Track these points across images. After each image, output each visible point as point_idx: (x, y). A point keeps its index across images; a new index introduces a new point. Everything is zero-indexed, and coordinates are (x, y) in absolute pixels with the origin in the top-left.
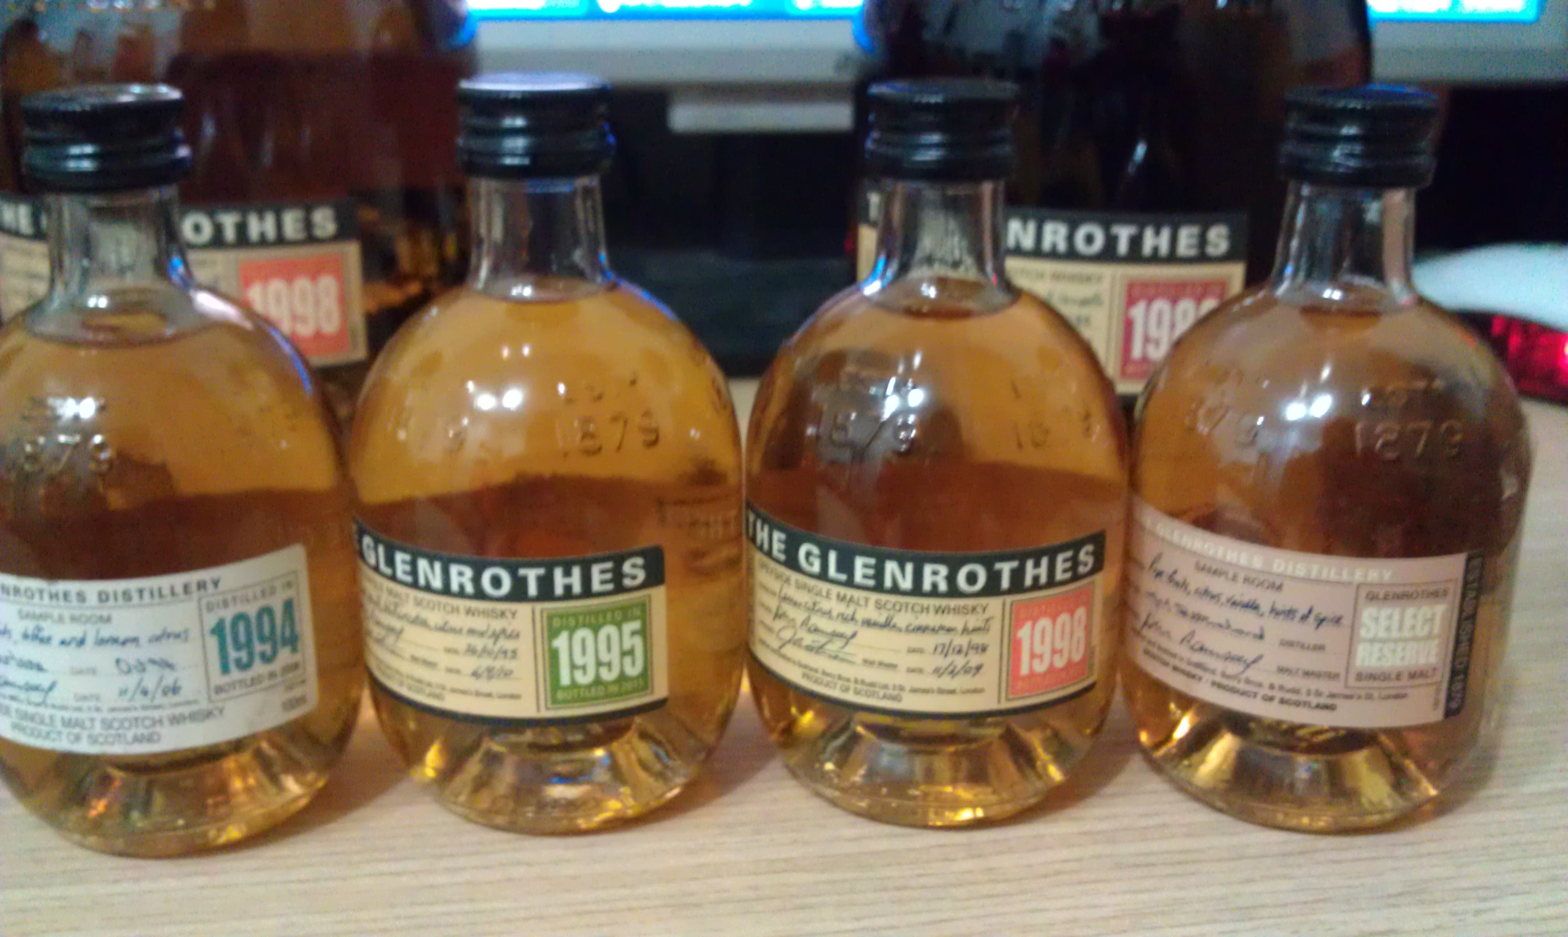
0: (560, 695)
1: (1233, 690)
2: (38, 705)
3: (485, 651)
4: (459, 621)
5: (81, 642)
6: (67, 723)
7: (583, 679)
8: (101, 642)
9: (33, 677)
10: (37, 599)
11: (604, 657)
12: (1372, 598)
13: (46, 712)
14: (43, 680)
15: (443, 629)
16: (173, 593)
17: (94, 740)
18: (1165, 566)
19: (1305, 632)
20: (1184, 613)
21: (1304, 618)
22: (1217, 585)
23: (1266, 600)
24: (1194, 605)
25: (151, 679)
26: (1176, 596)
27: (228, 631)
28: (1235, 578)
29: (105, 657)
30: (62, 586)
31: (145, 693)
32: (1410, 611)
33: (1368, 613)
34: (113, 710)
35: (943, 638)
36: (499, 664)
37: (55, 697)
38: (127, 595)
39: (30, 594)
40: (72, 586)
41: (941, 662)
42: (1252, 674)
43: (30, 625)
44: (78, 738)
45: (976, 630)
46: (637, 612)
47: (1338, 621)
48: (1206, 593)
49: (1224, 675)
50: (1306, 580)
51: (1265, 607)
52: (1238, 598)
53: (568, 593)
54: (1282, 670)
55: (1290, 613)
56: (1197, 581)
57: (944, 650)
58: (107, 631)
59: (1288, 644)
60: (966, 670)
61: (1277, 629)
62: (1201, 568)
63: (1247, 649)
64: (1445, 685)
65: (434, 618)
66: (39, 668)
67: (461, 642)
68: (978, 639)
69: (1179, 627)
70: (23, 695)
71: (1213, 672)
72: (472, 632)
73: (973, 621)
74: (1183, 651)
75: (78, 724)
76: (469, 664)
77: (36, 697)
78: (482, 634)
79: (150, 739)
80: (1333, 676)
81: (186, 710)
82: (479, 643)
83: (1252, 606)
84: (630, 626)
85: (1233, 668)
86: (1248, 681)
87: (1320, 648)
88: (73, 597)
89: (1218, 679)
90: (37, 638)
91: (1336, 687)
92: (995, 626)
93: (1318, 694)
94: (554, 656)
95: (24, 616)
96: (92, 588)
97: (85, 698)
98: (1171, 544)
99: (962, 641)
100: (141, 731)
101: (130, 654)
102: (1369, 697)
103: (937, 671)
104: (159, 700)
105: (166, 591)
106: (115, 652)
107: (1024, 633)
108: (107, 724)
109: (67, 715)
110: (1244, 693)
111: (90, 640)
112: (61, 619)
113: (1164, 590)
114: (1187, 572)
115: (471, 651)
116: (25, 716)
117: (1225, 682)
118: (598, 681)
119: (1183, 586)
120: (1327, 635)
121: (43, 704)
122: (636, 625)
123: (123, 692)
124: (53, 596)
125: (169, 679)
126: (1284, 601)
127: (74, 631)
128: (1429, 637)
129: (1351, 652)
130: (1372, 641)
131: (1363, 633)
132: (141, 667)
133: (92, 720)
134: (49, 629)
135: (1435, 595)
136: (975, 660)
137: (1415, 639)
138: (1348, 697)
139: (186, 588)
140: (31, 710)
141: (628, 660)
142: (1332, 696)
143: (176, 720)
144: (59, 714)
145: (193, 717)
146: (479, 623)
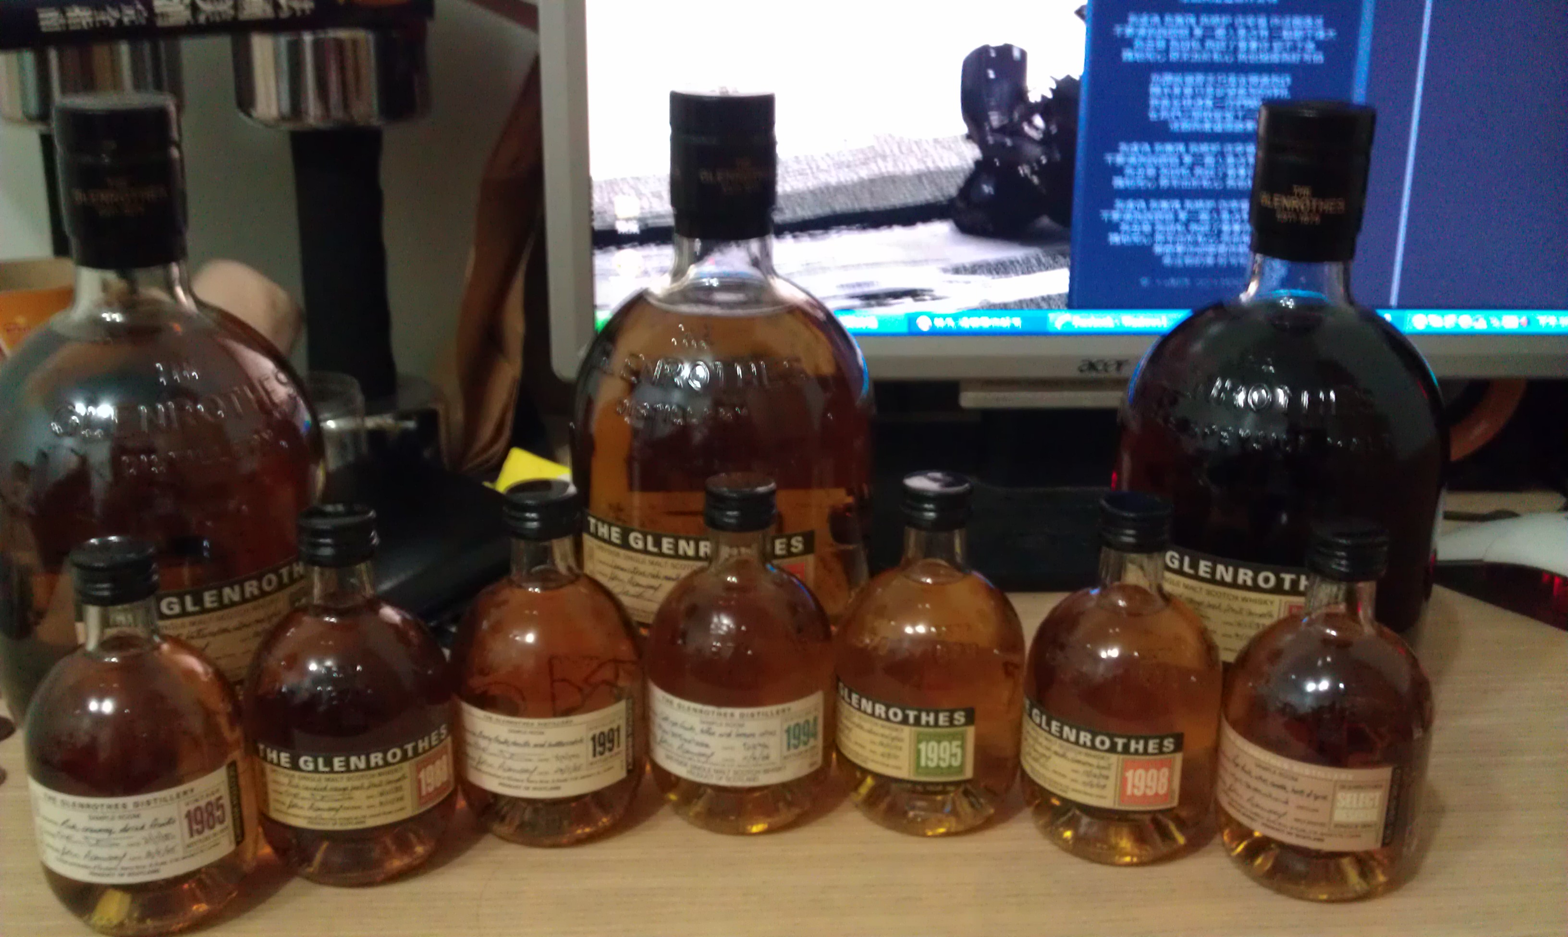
0: (920, 770)
1: (1273, 828)
2: (703, 763)
3: (887, 746)
4: (878, 729)
5: (729, 735)
6: (717, 771)
7: (932, 765)
8: (739, 735)
9: (703, 750)
10: (711, 715)
11: (942, 755)
12: (1343, 787)
13: (707, 766)
14: (707, 751)
15: (870, 732)
16: (772, 714)
17: (728, 779)
18: (1240, 761)
19: (1310, 803)
20: (1249, 786)
21: (1309, 795)
22: (1266, 775)
23: (1290, 784)
24: (1254, 783)
25: (758, 752)
26: (1245, 778)
27: (792, 732)
28: (1274, 772)
29: (738, 743)
30: (723, 710)
31: (755, 758)
32: (1362, 795)
33: (1340, 795)
34: (739, 766)
35: (1088, 768)
36: (893, 752)
37: (713, 759)
38: (752, 715)
39: (707, 713)
40: (729, 710)
41: (1085, 779)
42: (1282, 820)
43: (705, 727)
44: (721, 778)
45: (1103, 768)
46: (960, 737)
47: (1325, 798)
48: (1260, 778)
49: (1268, 820)
50: (1308, 777)
51: (1289, 788)
52: (1276, 783)
53: (928, 724)
54: (1297, 820)
55: (1301, 792)
56: (1256, 771)
57: (1088, 774)
58: (742, 731)
59: (1300, 807)
60: (1098, 786)
61: (1294, 799)
62: (1259, 766)
63: (1280, 808)
64: (1382, 830)
65: (867, 726)
66: (707, 746)
67: (878, 739)
68: (1105, 772)
69: (1247, 794)
70: (696, 758)
71: (1262, 818)
72: (883, 735)
73: (1103, 763)
74: (1248, 806)
75: (722, 772)
76: (880, 750)
77: (703, 759)
78: (887, 737)
79: (754, 780)
80: (1322, 825)
81: (771, 767)
82: (885, 741)
83: (1283, 787)
84: (956, 743)
85: (1273, 817)
86: (1280, 824)
87: (1316, 810)
88: (728, 716)
89: (1265, 822)
90: (709, 732)
91: (1325, 830)
92: (1114, 768)
93: (1315, 833)
94: (918, 752)
95: (703, 722)
96: (737, 711)
97: (727, 760)
98: (1242, 751)
99: (1096, 771)
100: (750, 776)
101: (750, 741)
102: (1341, 836)
103: (1085, 784)
104: (761, 762)
105: (769, 714)
106: (743, 740)
107: (1129, 774)
108: (736, 773)
109: (717, 768)
110: (1277, 830)
111: (733, 734)
112: (721, 725)
113: (1240, 774)
114: (1251, 766)
115: (882, 744)
116: (695, 767)
117: (1268, 824)
118: (938, 767)
119: (1249, 773)
120: (1318, 804)
121: (706, 762)
122: (958, 743)
123: (745, 758)
124: (720, 714)
125: (766, 752)
126: (1298, 786)
127: (727, 730)
128: (1373, 807)
129: (1331, 814)
130: (1344, 808)
131: (1338, 804)
132: (754, 747)
133: (729, 771)
134: (715, 728)
135: (1376, 787)
136: (1102, 782)
137: (1365, 808)
138: (1330, 835)
139: (778, 712)
140: (699, 765)
141: (953, 759)
142: (1322, 834)
143: (766, 771)
144: (713, 767)
145: (773, 770)
146: (887, 732)
